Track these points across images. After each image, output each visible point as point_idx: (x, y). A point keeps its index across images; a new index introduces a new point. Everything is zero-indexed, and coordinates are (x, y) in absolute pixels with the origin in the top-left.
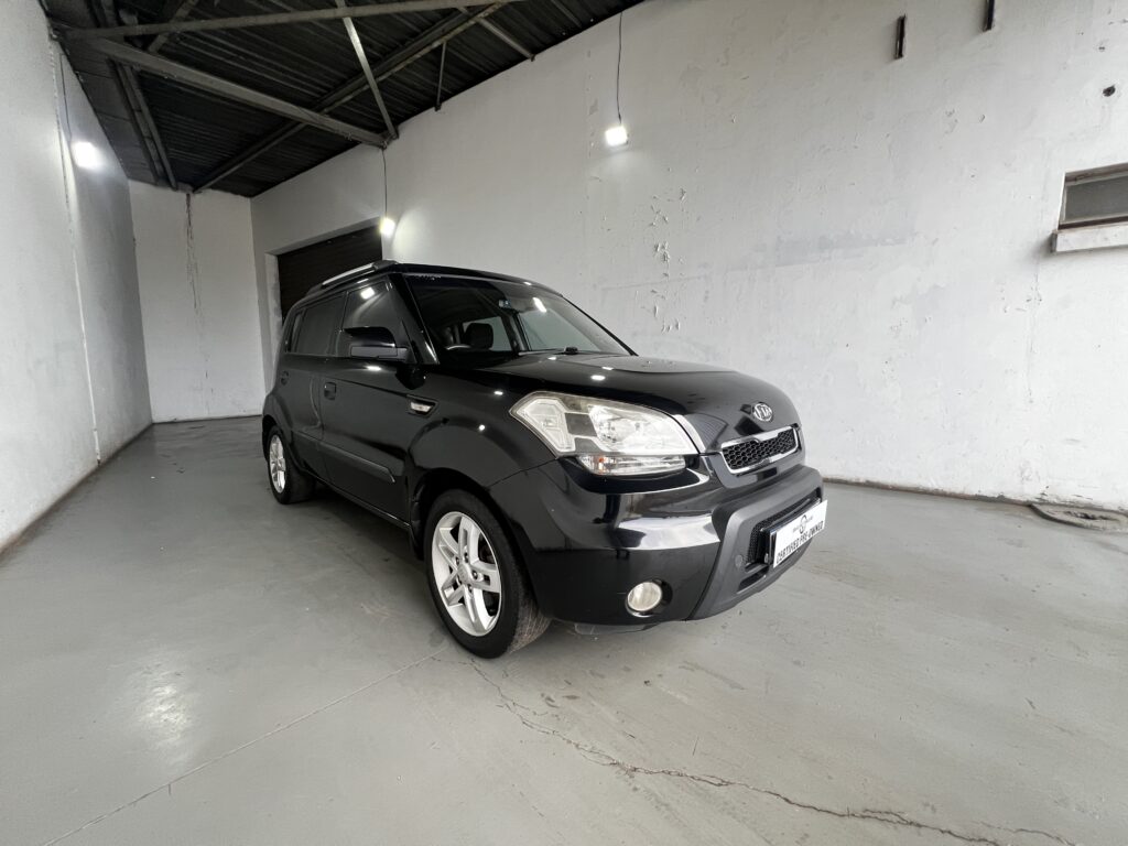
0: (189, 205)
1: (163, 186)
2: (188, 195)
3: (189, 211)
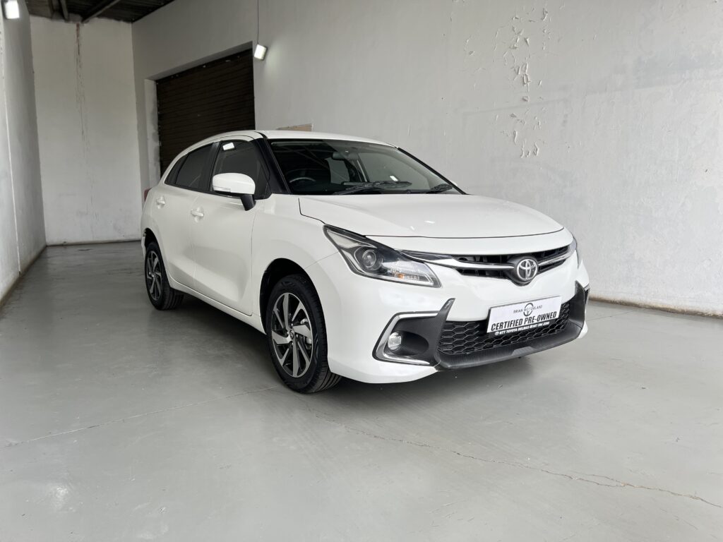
0: (78, 36)
1: (57, 19)
2: (78, 26)
3: (78, 41)
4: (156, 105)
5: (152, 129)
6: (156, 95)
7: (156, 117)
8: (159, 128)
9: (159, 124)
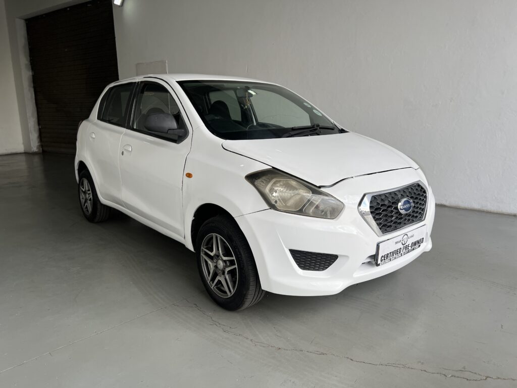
4: (27, 40)
5: (24, 60)
6: (26, 32)
7: (28, 51)
8: (31, 60)
9: (30, 57)
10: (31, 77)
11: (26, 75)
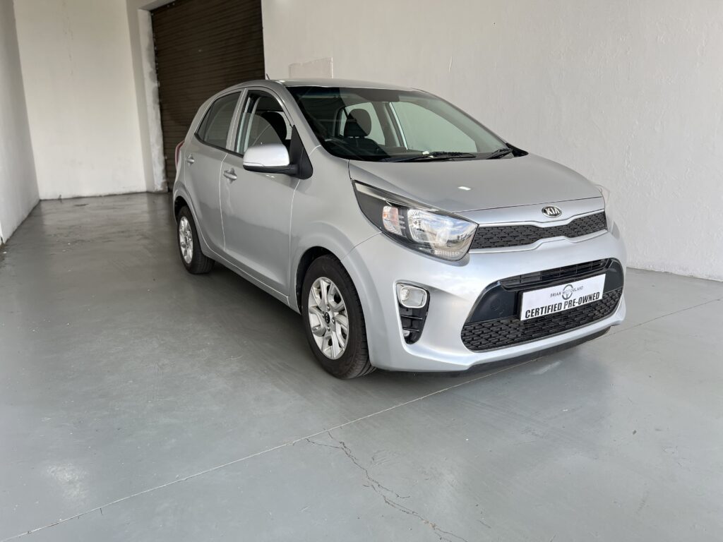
4: (152, 39)
5: (148, 67)
6: (151, 28)
7: (153, 53)
8: (156, 67)
9: (156, 62)
10: (157, 90)
11: (151, 86)
